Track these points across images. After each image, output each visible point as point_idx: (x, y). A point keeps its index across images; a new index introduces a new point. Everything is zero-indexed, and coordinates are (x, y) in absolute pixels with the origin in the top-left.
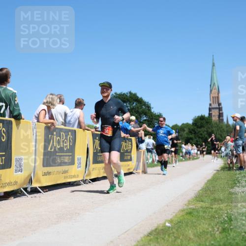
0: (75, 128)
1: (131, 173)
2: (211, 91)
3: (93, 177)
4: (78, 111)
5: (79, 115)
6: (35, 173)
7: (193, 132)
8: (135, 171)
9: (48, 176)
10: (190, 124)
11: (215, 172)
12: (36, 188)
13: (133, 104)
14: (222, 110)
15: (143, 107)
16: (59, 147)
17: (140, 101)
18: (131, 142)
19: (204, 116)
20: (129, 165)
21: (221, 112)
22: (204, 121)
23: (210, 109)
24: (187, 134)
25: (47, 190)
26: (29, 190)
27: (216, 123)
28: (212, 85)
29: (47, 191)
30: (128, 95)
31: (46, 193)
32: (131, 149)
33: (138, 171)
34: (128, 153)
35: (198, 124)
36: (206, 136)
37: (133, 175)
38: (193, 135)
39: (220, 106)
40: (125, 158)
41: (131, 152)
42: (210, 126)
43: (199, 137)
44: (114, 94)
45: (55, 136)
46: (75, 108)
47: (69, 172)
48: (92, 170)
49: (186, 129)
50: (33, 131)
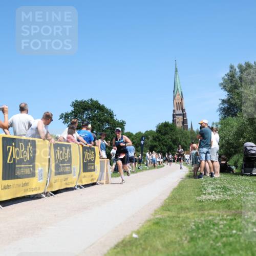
1: (94, 184)
2: (174, 97)
7: (157, 140)
8: (99, 181)
9: (7, 190)
10: (154, 132)
11: (180, 180)
13: (95, 111)
15: (105, 114)
16: (18, 159)
17: (101, 108)
18: (94, 151)
19: (168, 122)
20: (92, 176)
22: (168, 128)
23: (174, 116)
27: (181, 130)
28: (175, 91)
31: (5, 207)
32: (95, 159)
33: (102, 182)
34: (92, 162)
37: (96, 185)
38: (157, 142)
39: (184, 113)
40: (89, 168)
41: (94, 162)
42: (174, 133)
43: (164, 145)
44: (75, 102)
48: (55, 183)
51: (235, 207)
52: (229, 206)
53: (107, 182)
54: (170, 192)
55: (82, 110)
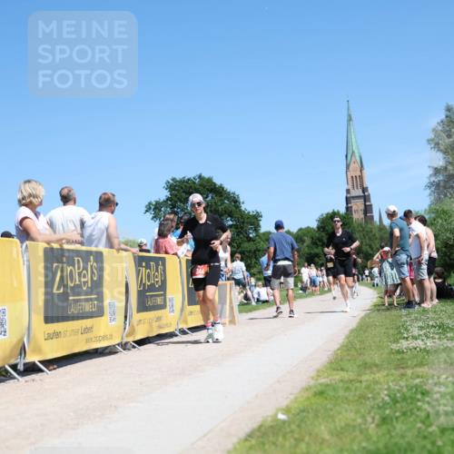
0: (102, 248)
2: (348, 167)
3: (139, 337)
4: (105, 217)
5: (106, 223)
6: (31, 335)
7: (320, 244)
9: (54, 340)
10: (313, 229)
11: (363, 314)
12: (34, 364)
14: (369, 200)
15: (226, 201)
16: (72, 285)
17: (218, 191)
19: (338, 212)
21: (368, 204)
23: (348, 200)
24: (309, 246)
25: (55, 366)
26: (21, 367)
27: (361, 225)
28: (349, 156)
29: (54, 369)
30: (197, 181)
31: (54, 371)
35: (327, 228)
38: (319, 247)
39: (366, 194)
44: (171, 182)
45: (65, 266)
46: (100, 210)
48: (138, 325)
49: (306, 238)
50: (23, 257)
53: (232, 322)
54: (343, 337)
55: (184, 195)
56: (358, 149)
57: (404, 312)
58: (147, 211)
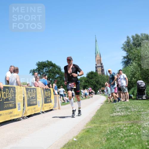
1: (51, 110)
2: (96, 56)
3: (28, 115)
7: (87, 82)
8: (54, 108)
10: (85, 77)
11: (101, 105)
13: (50, 67)
14: (103, 67)
15: (56, 69)
16: (5, 98)
17: (54, 66)
18: (50, 91)
19: (93, 71)
20: (50, 105)
21: (102, 68)
22: (93, 74)
23: (96, 68)
24: (84, 83)
27: (101, 75)
28: (96, 53)
30: (47, 62)
32: (51, 95)
33: (56, 108)
34: (49, 98)
35: (89, 77)
36: (95, 83)
37: (53, 111)
38: (87, 83)
39: (102, 65)
40: (47, 101)
41: (50, 97)
42: (97, 77)
43: (91, 85)
44: (38, 63)
45: (2, 92)
47: (13, 113)
48: (28, 111)
49: (83, 80)
51: (132, 119)
52: (129, 118)
53: (59, 108)
54: (95, 112)
55: (42, 67)
56: (99, 51)
57: (115, 103)
58: (30, 73)
